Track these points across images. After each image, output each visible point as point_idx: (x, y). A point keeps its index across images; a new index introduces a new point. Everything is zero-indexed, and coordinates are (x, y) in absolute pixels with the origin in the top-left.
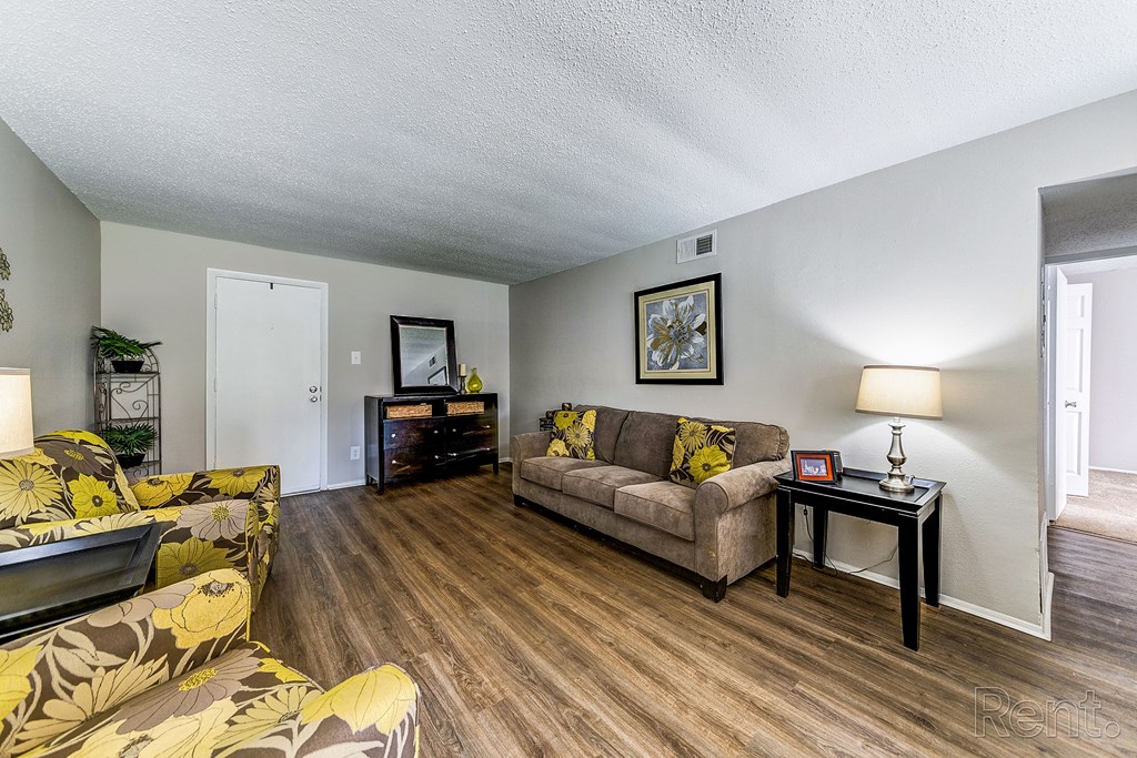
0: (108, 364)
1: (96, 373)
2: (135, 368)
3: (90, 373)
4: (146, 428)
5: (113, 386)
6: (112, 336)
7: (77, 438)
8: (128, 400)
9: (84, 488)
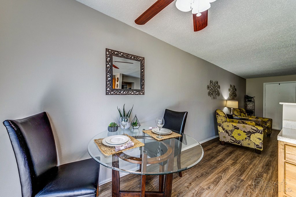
0: (247, 101)
1: (245, 102)
2: (250, 101)
3: (244, 101)
4: (252, 111)
5: (248, 104)
6: (247, 96)
7: (242, 109)
8: (250, 106)
9: (242, 114)
